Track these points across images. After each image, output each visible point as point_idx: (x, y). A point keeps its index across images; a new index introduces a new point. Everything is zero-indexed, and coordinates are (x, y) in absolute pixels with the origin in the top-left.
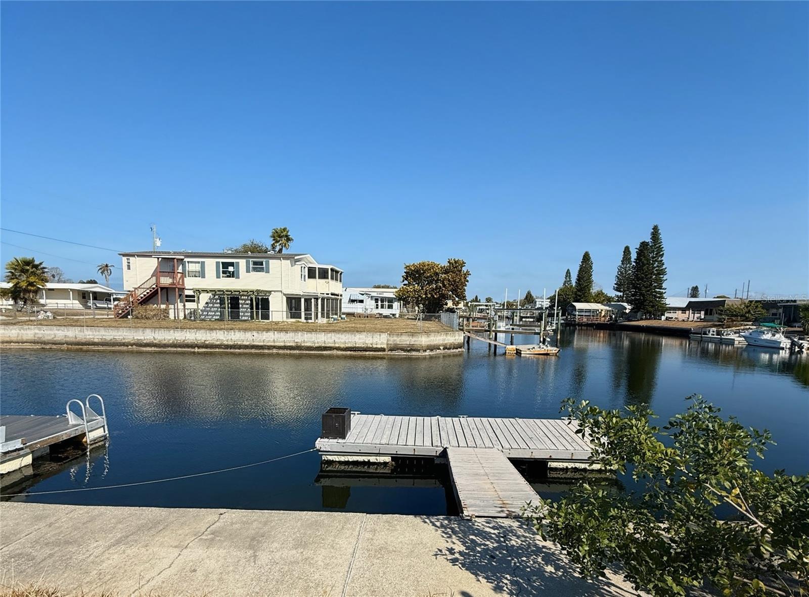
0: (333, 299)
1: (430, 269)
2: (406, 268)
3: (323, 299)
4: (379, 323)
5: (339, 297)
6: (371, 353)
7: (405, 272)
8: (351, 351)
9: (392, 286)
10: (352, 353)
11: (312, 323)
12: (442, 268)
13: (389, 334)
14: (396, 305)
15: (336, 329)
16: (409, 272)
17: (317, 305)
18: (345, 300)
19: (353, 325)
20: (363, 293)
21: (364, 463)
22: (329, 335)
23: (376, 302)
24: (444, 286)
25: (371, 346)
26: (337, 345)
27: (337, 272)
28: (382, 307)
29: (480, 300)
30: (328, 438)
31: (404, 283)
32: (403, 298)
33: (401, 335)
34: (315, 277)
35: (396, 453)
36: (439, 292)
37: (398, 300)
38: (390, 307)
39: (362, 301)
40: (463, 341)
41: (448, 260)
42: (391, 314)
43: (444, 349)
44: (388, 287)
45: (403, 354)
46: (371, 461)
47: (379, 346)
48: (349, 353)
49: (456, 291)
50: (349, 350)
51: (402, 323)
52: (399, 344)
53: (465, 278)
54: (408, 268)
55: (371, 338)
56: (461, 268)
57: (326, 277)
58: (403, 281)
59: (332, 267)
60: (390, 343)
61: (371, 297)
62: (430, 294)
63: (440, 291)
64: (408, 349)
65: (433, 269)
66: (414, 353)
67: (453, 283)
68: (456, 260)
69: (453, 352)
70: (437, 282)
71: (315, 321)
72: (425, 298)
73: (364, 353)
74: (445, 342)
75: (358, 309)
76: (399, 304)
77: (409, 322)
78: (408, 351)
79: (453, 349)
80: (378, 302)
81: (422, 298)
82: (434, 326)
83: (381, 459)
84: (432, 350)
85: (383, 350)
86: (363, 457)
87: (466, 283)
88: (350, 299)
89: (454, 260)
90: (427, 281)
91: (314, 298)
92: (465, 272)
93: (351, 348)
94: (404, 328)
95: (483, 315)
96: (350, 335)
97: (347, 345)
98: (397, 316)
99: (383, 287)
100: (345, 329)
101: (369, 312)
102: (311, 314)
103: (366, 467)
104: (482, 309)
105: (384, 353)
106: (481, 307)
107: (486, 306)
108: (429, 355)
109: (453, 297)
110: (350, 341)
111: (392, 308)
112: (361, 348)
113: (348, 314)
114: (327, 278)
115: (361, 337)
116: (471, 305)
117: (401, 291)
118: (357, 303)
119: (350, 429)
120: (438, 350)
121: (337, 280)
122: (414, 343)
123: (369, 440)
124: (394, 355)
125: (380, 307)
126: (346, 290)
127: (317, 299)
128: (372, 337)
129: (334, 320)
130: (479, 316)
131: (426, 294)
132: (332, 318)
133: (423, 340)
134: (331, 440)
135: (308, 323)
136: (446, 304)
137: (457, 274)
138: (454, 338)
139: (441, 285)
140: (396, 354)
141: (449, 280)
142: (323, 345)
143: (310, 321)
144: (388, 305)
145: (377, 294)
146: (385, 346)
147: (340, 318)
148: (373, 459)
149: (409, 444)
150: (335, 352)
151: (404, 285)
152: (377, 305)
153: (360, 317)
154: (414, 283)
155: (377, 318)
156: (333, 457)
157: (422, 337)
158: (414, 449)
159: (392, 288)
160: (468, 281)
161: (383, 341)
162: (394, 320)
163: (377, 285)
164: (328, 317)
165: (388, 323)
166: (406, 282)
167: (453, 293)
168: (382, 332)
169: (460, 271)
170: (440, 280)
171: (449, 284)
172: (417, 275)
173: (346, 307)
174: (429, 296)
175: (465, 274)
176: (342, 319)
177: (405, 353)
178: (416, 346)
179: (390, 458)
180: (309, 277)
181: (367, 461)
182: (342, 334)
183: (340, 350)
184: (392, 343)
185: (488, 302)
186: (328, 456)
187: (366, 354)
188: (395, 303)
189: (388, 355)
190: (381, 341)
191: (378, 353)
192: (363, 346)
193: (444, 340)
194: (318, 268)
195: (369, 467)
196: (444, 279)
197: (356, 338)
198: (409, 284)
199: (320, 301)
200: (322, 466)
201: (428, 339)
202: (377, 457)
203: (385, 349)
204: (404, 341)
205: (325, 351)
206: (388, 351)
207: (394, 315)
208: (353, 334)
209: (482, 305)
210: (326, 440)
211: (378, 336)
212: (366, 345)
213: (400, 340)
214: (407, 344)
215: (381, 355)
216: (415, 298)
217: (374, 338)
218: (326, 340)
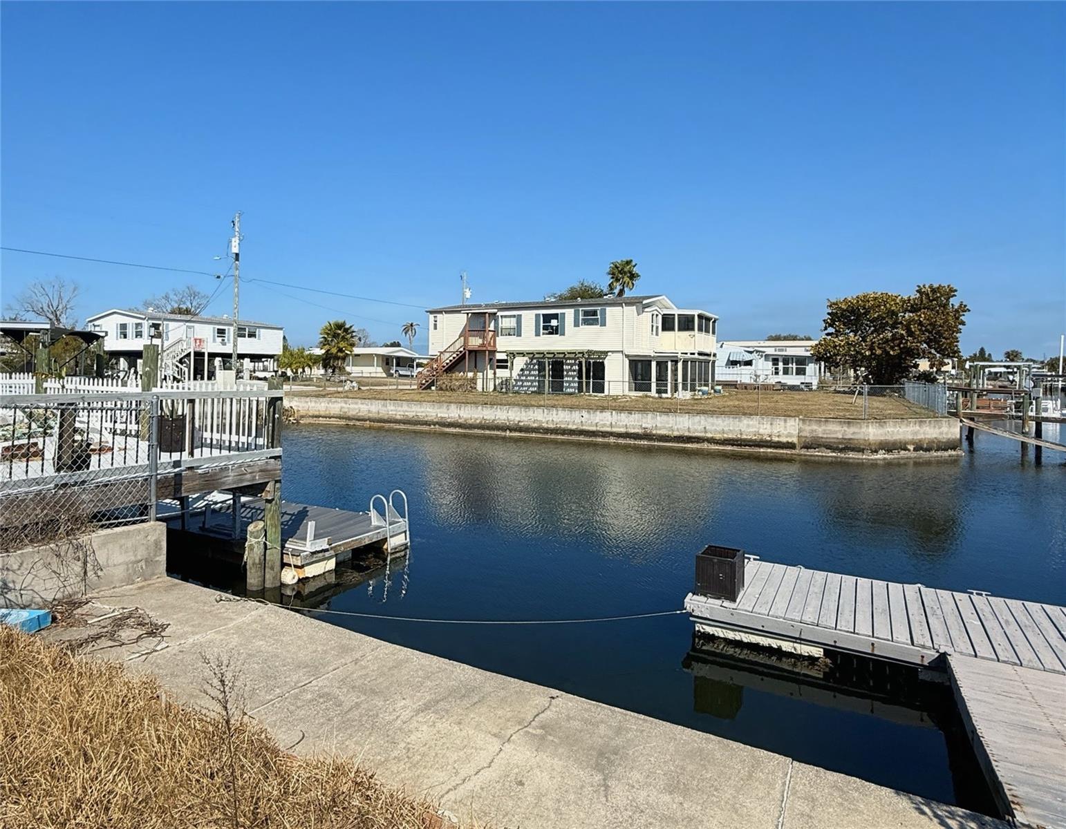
0: (701, 362)
1: (879, 306)
2: (830, 306)
3: (685, 362)
4: (781, 400)
5: (712, 358)
6: (769, 450)
7: (829, 314)
8: (733, 445)
9: (802, 336)
10: (735, 448)
11: (667, 398)
12: (904, 302)
13: (803, 420)
14: (811, 368)
15: (707, 408)
16: (837, 313)
17: (675, 371)
18: (721, 361)
19: (737, 403)
20: (751, 349)
21: (769, 650)
22: (697, 418)
23: (774, 364)
24: (910, 333)
25: (769, 439)
26: (709, 435)
27: (708, 319)
28: (786, 372)
29: (990, 355)
30: (705, 596)
31: (826, 332)
32: (824, 356)
33: (827, 421)
34: (673, 329)
35: (833, 644)
36: (899, 345)
37: (816, 360)
38: (801, 372)
39: (749, 363)
40: (958, 436)
41: (917, 288)
42: (802, 383)
43: (915, 450)
44: (795, 338)
45: (831, 454)
46: (784, 649)
47: (784, 440)
48: (729, 448)
49: (937, 342)
50: (729, 444)
51: (825, 400)
52: (822, 438)
53: (957, 318)
54: (835, 306)
55: (768, 426)
56: (948, 299)
57: (690, 327)
58: (826, 329)
59: (700, 312)
60: (803, 434)
61: (766, 355)
62: (879, 348)
63: (901, 343)
64: (840, 446)
65: (885, 306)
66: (851, 455)
67: (929, 327)
68: (935, 286)
69: (937, 457)
70: (894, 326)
71: (672, 395)
72: (870, 356)
73: (757, 450)
74: (919, 437)
75: (743, 375)
76: (817, 367)
77: (838, 398)
78: (841, 450)
79: (937, 450)
80: (778, 365)
81: (864, 357)
82: (891, 406)
83: (805, 650)
84: (889, 451)
85: (791, 446)
86: (768, 639)
87: (960, 327)
88: (729, 359)
89: (931, 287)
90: (874, 326)
91: (672, 361)
92: (956, 307)
93: (733, 440)
94: (831, 410)
95: (1000, 384)
96: (731, 420)
97: (725, 435)
98: (814, 387)
99: (786, 339)
100: (722, 410)
101: (761, 380)
102: (666, 385)
103: (774, 658)
104: (996, 373)
105: (793, 451)
106: (993, 370)
107: (1008, 367)
108: (885, 459)
109: (930, 353)
110: (731, 428)
111: (804, 374)
112: (751, 440)
113: (726, 385)
114: (693, 329)
115: (751, 423)
116: (970, 366)
117: (822, 345)
118: (740, 366)
119: (743, 586)
120: (903, 452)
121: (709, 333)
122: (852, 437)
123: (779, 609)
124: (811, 456)
125: (781, 373)
126: (721, 346)
127: (676, 362)
128: (771, 424)
129: (703, 394)
130: (990, 387)
131: (871, 349)
132: (699, 391)
133: (872, 432)
134: (711, 600)
135: (661, 398)
136: (916, 366)
137: (937, 312)
138: (937, 431)
139: (903, 332)
140: (817, 453)
141: (921, 324)
142: (687, 434)
143: (664, 395)
144: (797, 368)
145: (776, 351)
146: (795, 440)
147: (712, 391)
148: (787, 646)
149: (861, 632)
150: (705, 446)
151: (828, 334)
152: (777, 369)
153: (746, 388)
154: (848, 331)
155: (777, 390)
156: (714, 629)
157: (867, 426)
158: (873, 644)
159: (803, 340)
160: (963, 323)
161: (792, 432)
162: (809, 395)
163: (774, 335)
164: (693, 389)
165: (800, 400)
166: (831, 330)
167: (930, 347)
168: (789, 416)
169: (945, 306)
170: (901, 323)
171: (920, 330)
172: (852, 318)
173: (723, 373)
174: (879, 352)
175: (957, 311)
176: (715, 391)
177: (834, 454)
178: (856, 441)
179: (822, 650)
180: (664, 329)
181: (776, 647)
182: (717, 417)
183: (714, 443)
184: (808, 435)
185: (1012, 360)
186: (704, 626)
187: (759, 452)
188: (810, 365)
189: (801, 455)
190: (788, 431)
191: (782, 451)
192: (754, 438)
193: (916, 433)
194: (678, 315)
195: (779, 659)
196: (910, 321)
197: (741, 425)
198: (837, 334)
199: (680, 365)
200: (694, 640)
201: (881, 431)
202: (796, 645)
203: (795, 444)
204: (831, 432)
205: (689, 443)
206: (801, 448)
207: (808, 385)
208: (736, 418)
209: (995, 366)
210: (703, 599)
211: (782, 423)
212: (760, 437)
213: (825, 430)
214: (838, 438)
215: (787, 454)
216: (851, 356)
217: (774, 426)
218: (690, 427)
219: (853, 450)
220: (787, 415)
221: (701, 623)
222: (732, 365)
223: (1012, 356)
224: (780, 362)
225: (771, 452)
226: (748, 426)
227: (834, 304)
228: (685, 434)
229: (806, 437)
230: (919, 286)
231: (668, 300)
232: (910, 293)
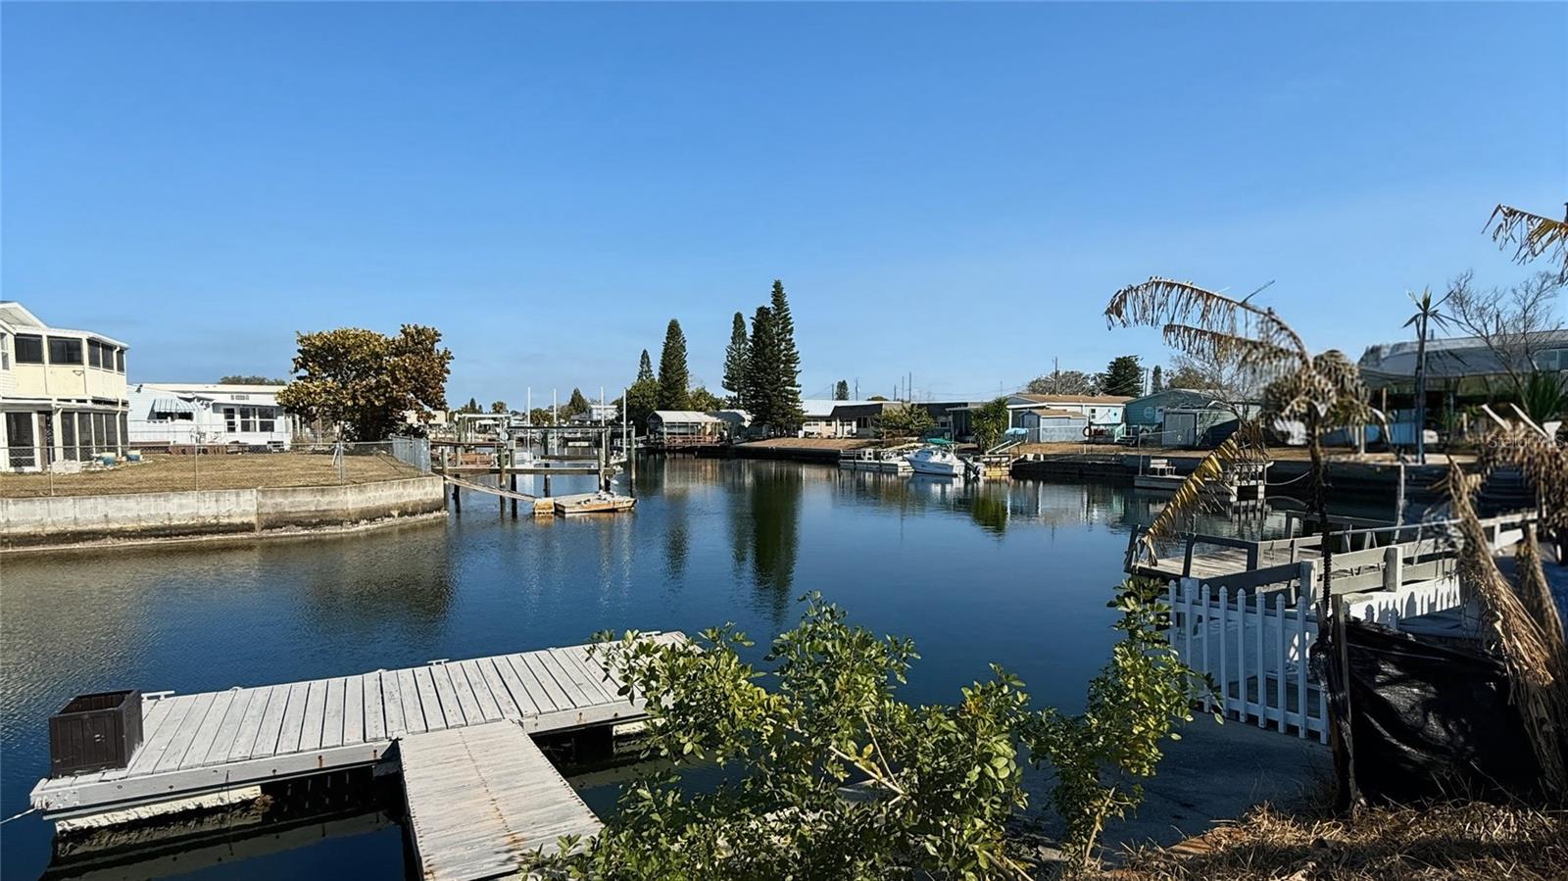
0: (98, 414)
1: (361, 346)
2: (301, 341)
3: (67, 415)
4: (236, 466)
5: (120, 408)
6: (216, 537)
7: (299, 351)
8: (157, 536)
9: (272, 380)
10: (160, 541)
11: (34, 473)
12: (386, 341)
13: (263, 492)
14: (281, 422)
15: (110, 486)
16: (310, 351)
17: (47, 426)
18: (138, 411)
19: (164, 474)
20: (190, 396)
21: (185, 815)
22: (89, 503)
23: (227, 417)
24: (396, 381)
25: (214, 521)
26: (115, 526)
27: (109, 348)
28: (246, 427)
29: (480, 407)
30: (71, 775)
31: (298, 374)
32: (295, 406)
33: (295, 491)
34: (39, 360)
35: (272, 774)
36: (384, 395)
37: (287, 412)
38: (267, 427)
39: (187, 416)
40: (443, 496)
41: (402, 328)
42: (269, 443)
43: (400, 515)
44: (261, 382)
45: (302, 532)
46: (205, 806)
47: (237, 520)
48: (152, 541)
49: (423, 391)
50: (151, 536)
51: (298, 464)
52: (290, 512)
53: (443, 366)
54: (307, 342)
55: (213, 504)
56: (433, 344)
57: (76, 358)
58: (296, 370)
59: (92, 335)
60: (265, 510)
61: (214, 405)
62: (363, 397)
63: (386, 392)
64: (314, 521)
65: (368, 346)
66: (328, 530)
67: (414, 374)
68: (420, 327)
69: (423, 520)
70: (378, 373)
71: (44, 468)
72: (353, 406)
73: (197, 539)
74: (403, 501)
75: (178, 433)
76: (290, 420)
77: (316, 460)
78: (315, 526)
79: (423, 513)
80: (233, 417)
81: (346, 408)
82: (375, 467)
83: (234, 796)
84: (372, 520)
85: (248, 528)
86: (181, 801)
87: (446, 375)
88: (152, 410)
89: (416, 327)
90: (356, 370)
91: (39, 412)
92: (441, 353)
93: (157, 529)
94: (303, 476)
95: (489, 437)
96: (152, 499)
97: (144, 524)
98: (287, 448)
99: (248, 382)
100: (136, 486)
101: (207, 441)
102: (31, 453)
103: (192, 824)
104: (485, 426)
105: (252, 535)
106: (483, 422)
107: (495, 419)
108: (367, 530)
109: (417, 404)
110: (153, 512)
111: (272, 430)
112: (186, 527)
113: (148, 448)
114: (80, 362)
115: (184, 501)
116: (459, 419)
117: (292, 392)
118: (173, 420)
119: (142, 740)
120: (387, 519)
121: (112, 368)
122: (329, 508)
123: (196, 756)
124: (276, 537)
125: (238, 428)
126: (139, 390)
127: (47, 414)
128: (217, 501)
129: (106, 463)
130: (481, 441)
131: (354, 398)
132: (99, 458)
133: (351, 500)
134: (81, 779)
135: (21, 473)
136: (404, 419)
137: (423, 357)
138: (422, 491)
139: (389, 379)
140: (284, 534)
141: (406, 370)
142: (71, 528)
143: (27, 469)
144: (261, 423)
145: (233, 398)
146: (253, 519)
147: (124, 459)
148: (209, 801)
149: (305, 749)
150: (109, 543)
151: (300, 378)
152: (233, 423)
153: (184, 452)
154: (324, 375)
155: (232, 453)
156: (90, 818)
157: (345, 493)
158: (320, 757)
159: (272, 384)
160: (448, 372)
161: (248, 508)
162: (279, 457)
163: (230, 377)
164: (86, 456)
165: (263, 465)
166: (303, 372)
167: (417, 397)
168: (243, 488)
169: (430, 351)
170: (386, 368)
171: (406, 377)
172: (330, 358)
173: (141, 430)
174: (362, 402)
175: (442, 358)
176: (129, 459)
177: (306, 532)
178: (333, 513)
179: (259, 788)
180: (20, 359)
181: (194, 807)
182: (127, 498)
183: (125, 537)
184: (271, 511)
185: (499, 412)
186: (71, 821)
187: (201, 542)
188: (279, 417)
189: (262, 538)
190: (243, 508)
191: (235, 537)
192: (191, 522)
193: (400, 496)
194: (49, 337)
195: (200, 822)
196: (395, 367)
197: (170, 505)
198: (312, 376)
199: (57, 420)
200: (56, 847)
201: (362, 497)
202: (221, 794)
203: (253, 524)
204: (301, 504)
205: (78, 542)
206: (262, 529)
207: (277, 444)
208: (160, 496)
209: (484, 419)
210: (67, 780)
211: (233, 498)
212: (201, 520)
213: (292, 503)
214: (310, 511)
215: (242, 539)
216: (329, 406)
217: (221, 503)
218: (78, 516)
219: (329, 523)
220: (240, 486)
221: (65, 819)
222: (158, 418)
223: (498, 408)
224: (236, 414)
225: (218, 540)
226: (181, 506)
227: (306, 339)
228: (70, 529)
229: (269, 514)
230: (403, 326)
231: (23, 310)
232: (394, 334)
